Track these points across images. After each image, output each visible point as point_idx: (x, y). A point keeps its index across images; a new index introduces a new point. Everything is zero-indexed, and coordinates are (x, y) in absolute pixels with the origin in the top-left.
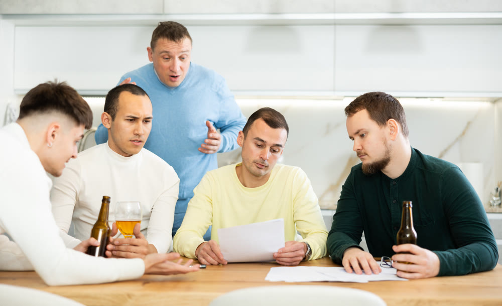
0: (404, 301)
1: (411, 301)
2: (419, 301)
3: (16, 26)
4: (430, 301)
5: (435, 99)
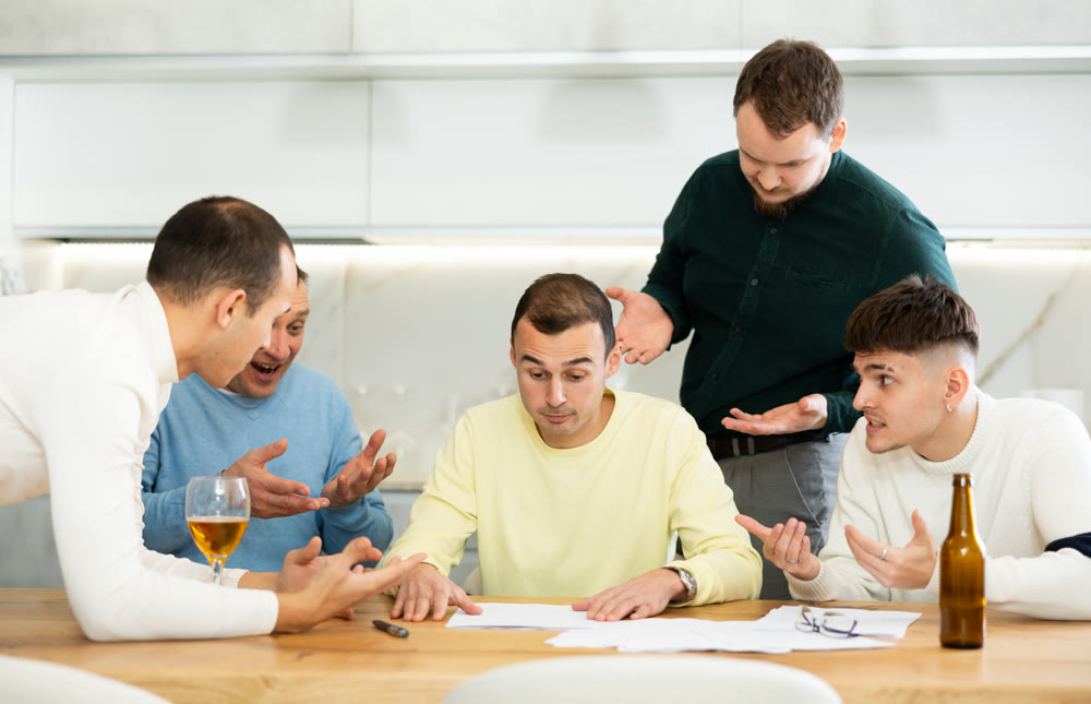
0: (884, 692)
1: (899, 691)
2: (917, 693)
3: (18, 81)
4: (941, 693)
5: (973, 243)
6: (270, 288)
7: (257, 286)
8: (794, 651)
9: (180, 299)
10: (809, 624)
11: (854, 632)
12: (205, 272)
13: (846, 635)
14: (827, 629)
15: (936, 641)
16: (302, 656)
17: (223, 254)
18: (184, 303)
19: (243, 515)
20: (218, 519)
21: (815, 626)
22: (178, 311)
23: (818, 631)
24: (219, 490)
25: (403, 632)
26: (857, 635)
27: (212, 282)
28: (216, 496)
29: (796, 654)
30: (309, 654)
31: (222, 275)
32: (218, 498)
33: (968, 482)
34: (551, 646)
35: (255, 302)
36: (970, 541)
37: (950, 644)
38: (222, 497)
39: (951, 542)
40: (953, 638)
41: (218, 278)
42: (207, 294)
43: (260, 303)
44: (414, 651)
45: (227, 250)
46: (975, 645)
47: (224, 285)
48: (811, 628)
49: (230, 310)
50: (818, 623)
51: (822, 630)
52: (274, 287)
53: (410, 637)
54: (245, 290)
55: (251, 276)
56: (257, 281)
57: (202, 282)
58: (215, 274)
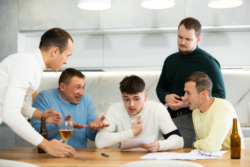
3: (27, 36)
5: (238, 69)
6: (65, 48)
7: (62, 47)
8: (197, 159)
9: (45, 50)
10: (200, 153)
11: (211, 155)
12: (50, 43)
13: (209, 156)
14: (204, 155)
15: (230, 157)
16: (84, 161)
17: (54, 39)
18: (46, 51)
19: (72, 129)
20: (66, 130)
21: (202, 154)
22: (45, 53)
23: (202, 155)
24: (66, 124)
25: (108, 156)
26: (211, 156)
27: (51, 45)
28: (65, 125)
29: (197, 160)
30: (86, 161)
31: (54, 44)
32: (66, 126)
33: (236, 121)
34: (141, 158)
35: (62, 51)
36: (237, 134)
37: (233, 158)
38: (67, 125)
39: (233, 134)
40: (233, 156)
41: (52, 45)
42: (50, 48)
43: (63, 51)
44: (110, 160)
45: (55, 38)
46: (239, 158)
47: (54, 46)
48: (201, 154)
49: (55, 52)
50: (202, 153)
51: (203, 155)
52: (66, 48)
53: (109, 157)
54: (59, 48)
55: (60, 44)
56: (62, 46)
57: (49, 45)
58: (52, 43)
